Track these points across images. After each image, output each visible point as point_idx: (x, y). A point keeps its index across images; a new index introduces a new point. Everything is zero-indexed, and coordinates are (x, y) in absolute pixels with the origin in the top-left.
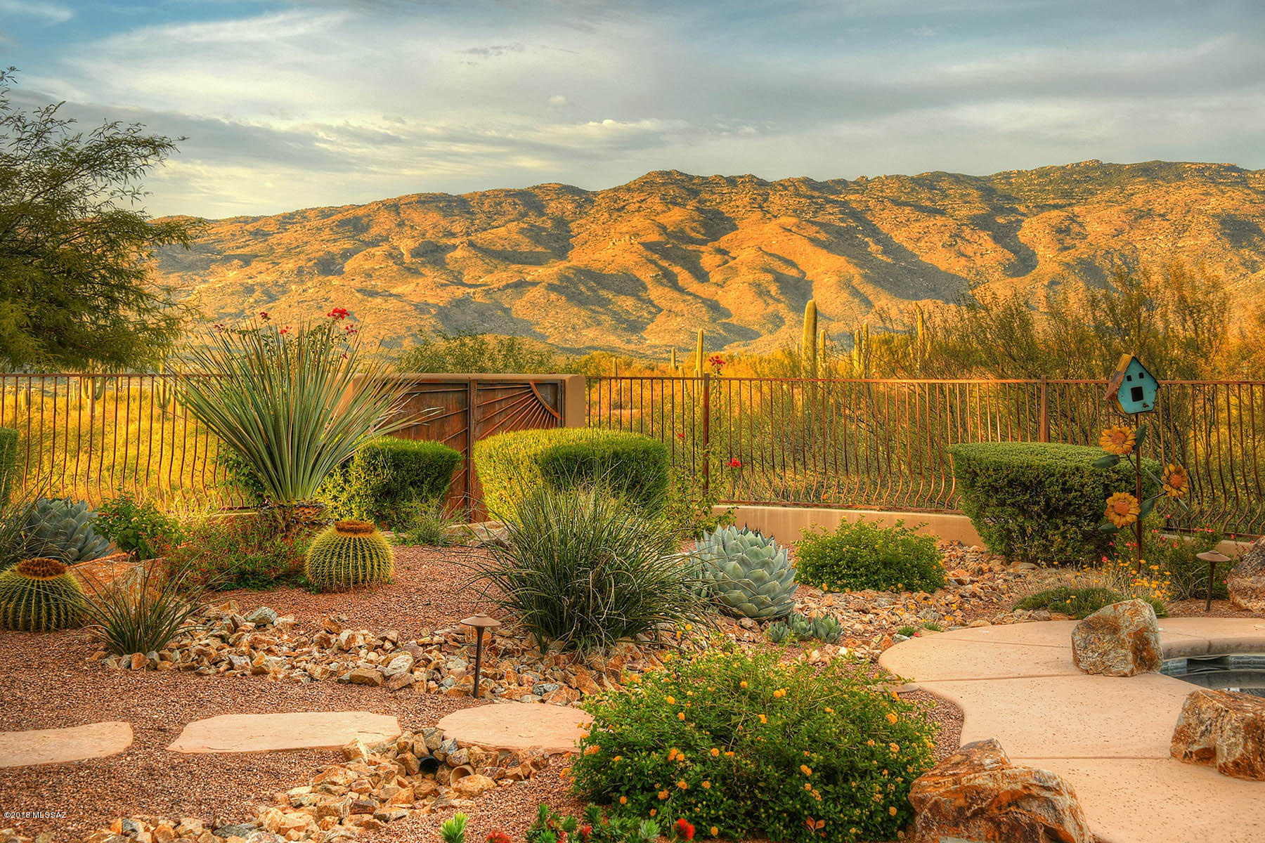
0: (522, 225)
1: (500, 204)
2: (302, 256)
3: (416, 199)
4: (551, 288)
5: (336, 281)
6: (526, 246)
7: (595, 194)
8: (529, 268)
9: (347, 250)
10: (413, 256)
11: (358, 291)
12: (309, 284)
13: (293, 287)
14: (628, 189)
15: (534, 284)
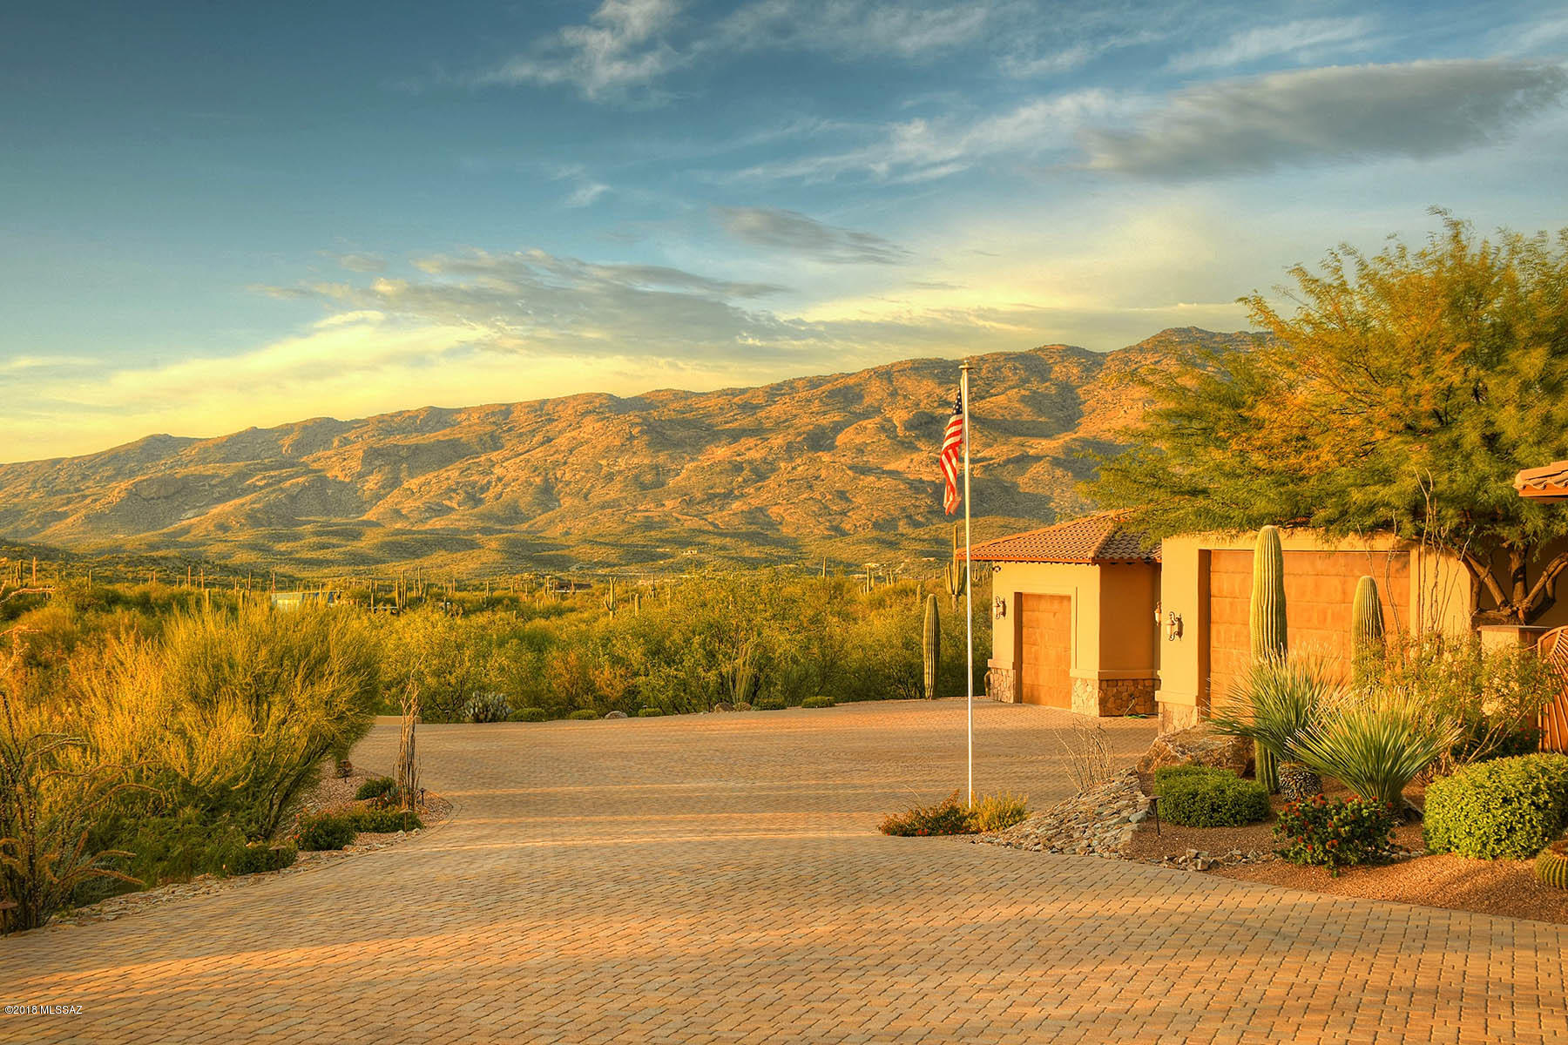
0: (1023, 392)
1: (999, 369)
2: (791, 431)
3: (910, 365)
4: (1056, 462)
5: (826, 457)
6: (1027, 414)
7: (1104, 355)
8: (1033, 441)
9: (837, 423)
10: (906, 429)
11: (850, 468)
12: (799, 461)
13: (782, 465)
14: (1140, 349)
15: (1038, 458)
